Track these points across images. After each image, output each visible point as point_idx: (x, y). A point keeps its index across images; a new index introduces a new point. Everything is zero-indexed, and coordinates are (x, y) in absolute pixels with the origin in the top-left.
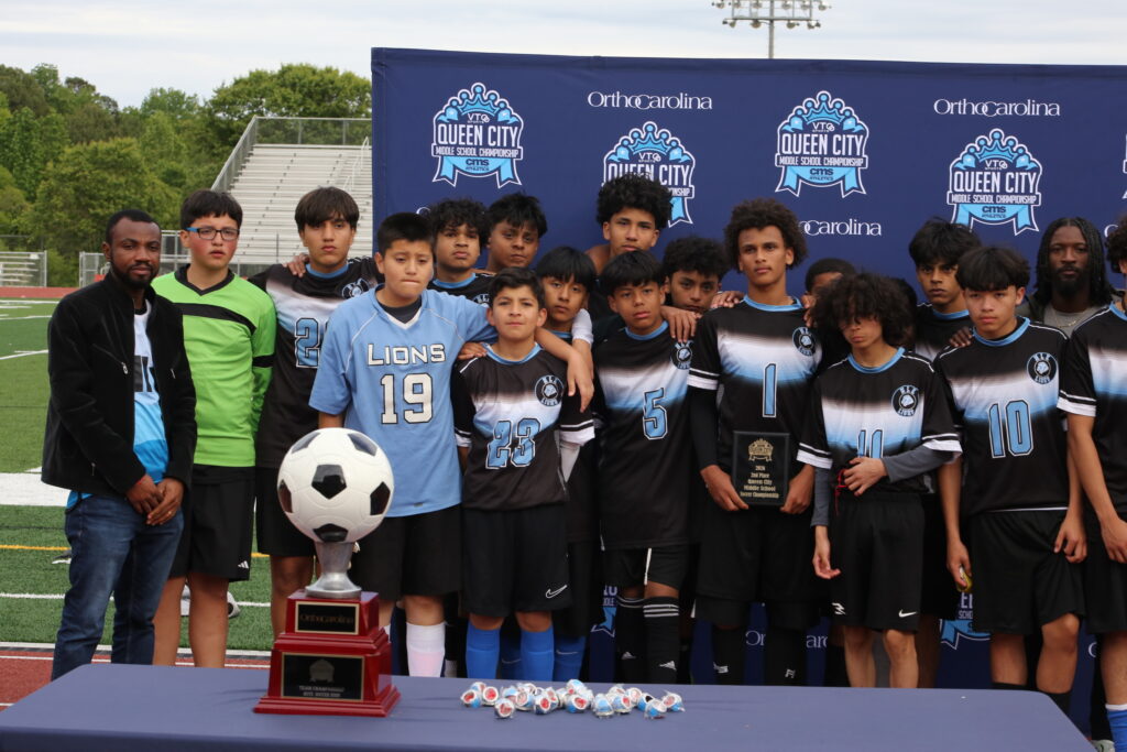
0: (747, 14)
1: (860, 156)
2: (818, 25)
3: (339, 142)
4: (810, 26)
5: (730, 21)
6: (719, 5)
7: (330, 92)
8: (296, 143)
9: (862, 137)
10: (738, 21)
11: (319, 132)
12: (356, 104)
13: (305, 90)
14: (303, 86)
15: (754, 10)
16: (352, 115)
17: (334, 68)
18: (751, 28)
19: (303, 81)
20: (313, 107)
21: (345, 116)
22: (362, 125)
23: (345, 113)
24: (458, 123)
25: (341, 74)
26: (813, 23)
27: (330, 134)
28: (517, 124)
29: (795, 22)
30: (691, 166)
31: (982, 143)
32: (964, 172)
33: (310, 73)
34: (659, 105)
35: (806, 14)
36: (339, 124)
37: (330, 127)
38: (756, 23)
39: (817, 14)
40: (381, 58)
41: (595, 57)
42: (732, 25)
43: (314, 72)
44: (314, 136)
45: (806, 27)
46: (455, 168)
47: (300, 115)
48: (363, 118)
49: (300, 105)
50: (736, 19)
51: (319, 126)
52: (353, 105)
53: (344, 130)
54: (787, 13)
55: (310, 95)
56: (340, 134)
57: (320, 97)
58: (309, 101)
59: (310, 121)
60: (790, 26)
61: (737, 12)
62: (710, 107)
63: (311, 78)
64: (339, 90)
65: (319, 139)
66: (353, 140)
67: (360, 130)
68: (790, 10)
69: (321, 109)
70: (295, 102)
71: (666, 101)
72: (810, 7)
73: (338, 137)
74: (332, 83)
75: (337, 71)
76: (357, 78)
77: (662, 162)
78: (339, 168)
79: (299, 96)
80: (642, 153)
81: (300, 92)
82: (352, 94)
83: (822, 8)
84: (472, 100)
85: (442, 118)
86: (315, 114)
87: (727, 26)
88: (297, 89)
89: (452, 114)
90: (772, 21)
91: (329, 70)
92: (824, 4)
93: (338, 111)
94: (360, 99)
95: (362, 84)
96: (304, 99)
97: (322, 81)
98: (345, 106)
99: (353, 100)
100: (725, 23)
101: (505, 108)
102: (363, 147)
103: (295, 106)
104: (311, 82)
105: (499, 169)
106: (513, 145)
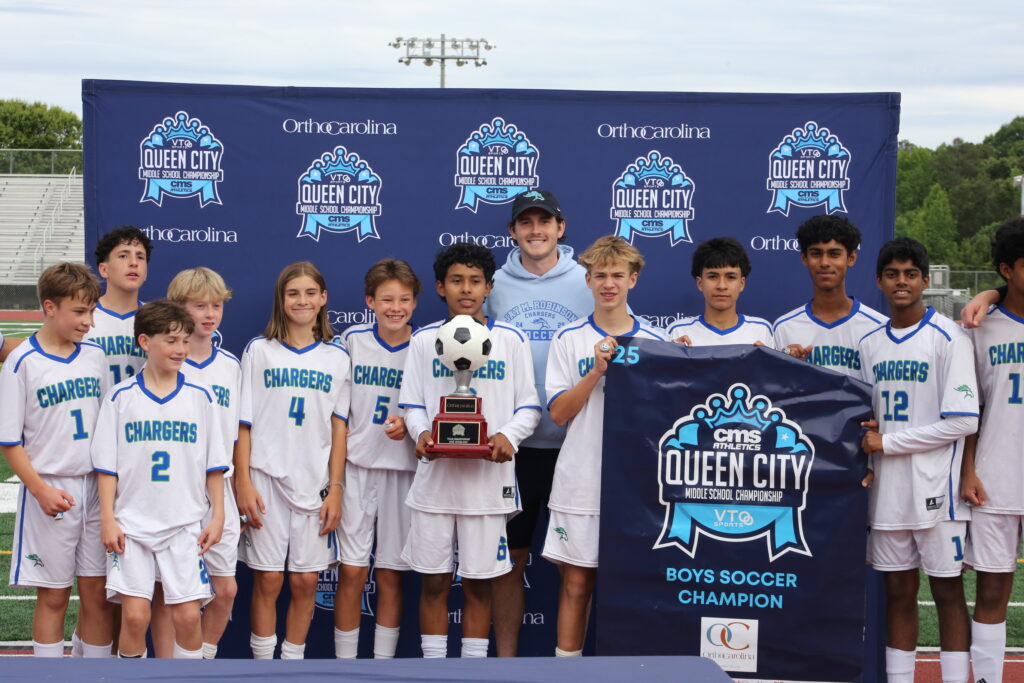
0: (420, 54)
1: (532, 176)
2: (484, 63)
3: (48, 171)
4: (477, 64)
5: (405, 60)
6: (395, 46)
7: (39, 125)
8: (8, 172)
9: (533, 159)
10: (412, 60)
11: (30, 163)
12: (63, 136)
13: (16, 123)
14: (14, 120)
15: (427, 50)
16: (59, 146)
17: (42, 104)
18: (424, 65)
19: (14, 115)
20: (23, 139)
21: (53, 147)
22: (69, 155)
23: (52, 144)
24: (163, 148)
25: (49, 108)
26: (480, 62)
27: (39, 164)
28: (217, 149)
29: (464, 60)
30: (378, 186)
31: (641, 163)
32: (625, 190)
33: (20, 107)
34: (348, 131)
35: (473, 53)
36: (50, 154)
37: (39, 158)
38: (429, 61)
39: (483, 53)
40: (93, 90)
41: (289, 88)
42: (408, 63)
43: (24, 107)
44: (25, 166)
45: (474, 65)
46: (161, 189)
47: (11, 147)
48: (69, 150)
49: (11, 138)
50: (410, 58)
51: (29, 157)
52: (61, 137)
53: (52, 160)
54: (457, 53)
55: (20, 128)
56: (50, 164)
57: (30, 130)
58: (19, 133)
59: (21, 153)
60: (460, 64)
61: (412, 52)
62: (395, 132)
63: (21, 112)
64: (47, 124)
65: (29, 168)
66: (61, 169)
67: (68, 160)
68: (459, 50)
69: (30, 142)
70: (6, 135)
71: (355, 127)
72: (477, 47)
73: (47, 167)
74: (41, 117)
75: (45, 106)
76: (64, 113)
77: (352, 183)
78: (48, 194)
79: (10, 129)
80: (333, 174)
81: (11, 125)
82: (59, 127)
83: (488, 48)
84: (176, 127)
85: (149, 144)
86: (25, 146)
87: (403, 64)
88: (9, 122)
89: (158, 140)
90: (443, 60)
91: (37, 105)
92: (490, 44)
93: (47, 143)
94: (67, 132)
95: (69, 118)
96: (15, 132)
97: (31, 115)
98: (53, 138)
99: (60, 133)
100: (401, 61)
101: (207, 134)
102: (70, 176)
103: (6, 138)
104: (22, 116)
105: (201, 190)
106: (214, 168)
